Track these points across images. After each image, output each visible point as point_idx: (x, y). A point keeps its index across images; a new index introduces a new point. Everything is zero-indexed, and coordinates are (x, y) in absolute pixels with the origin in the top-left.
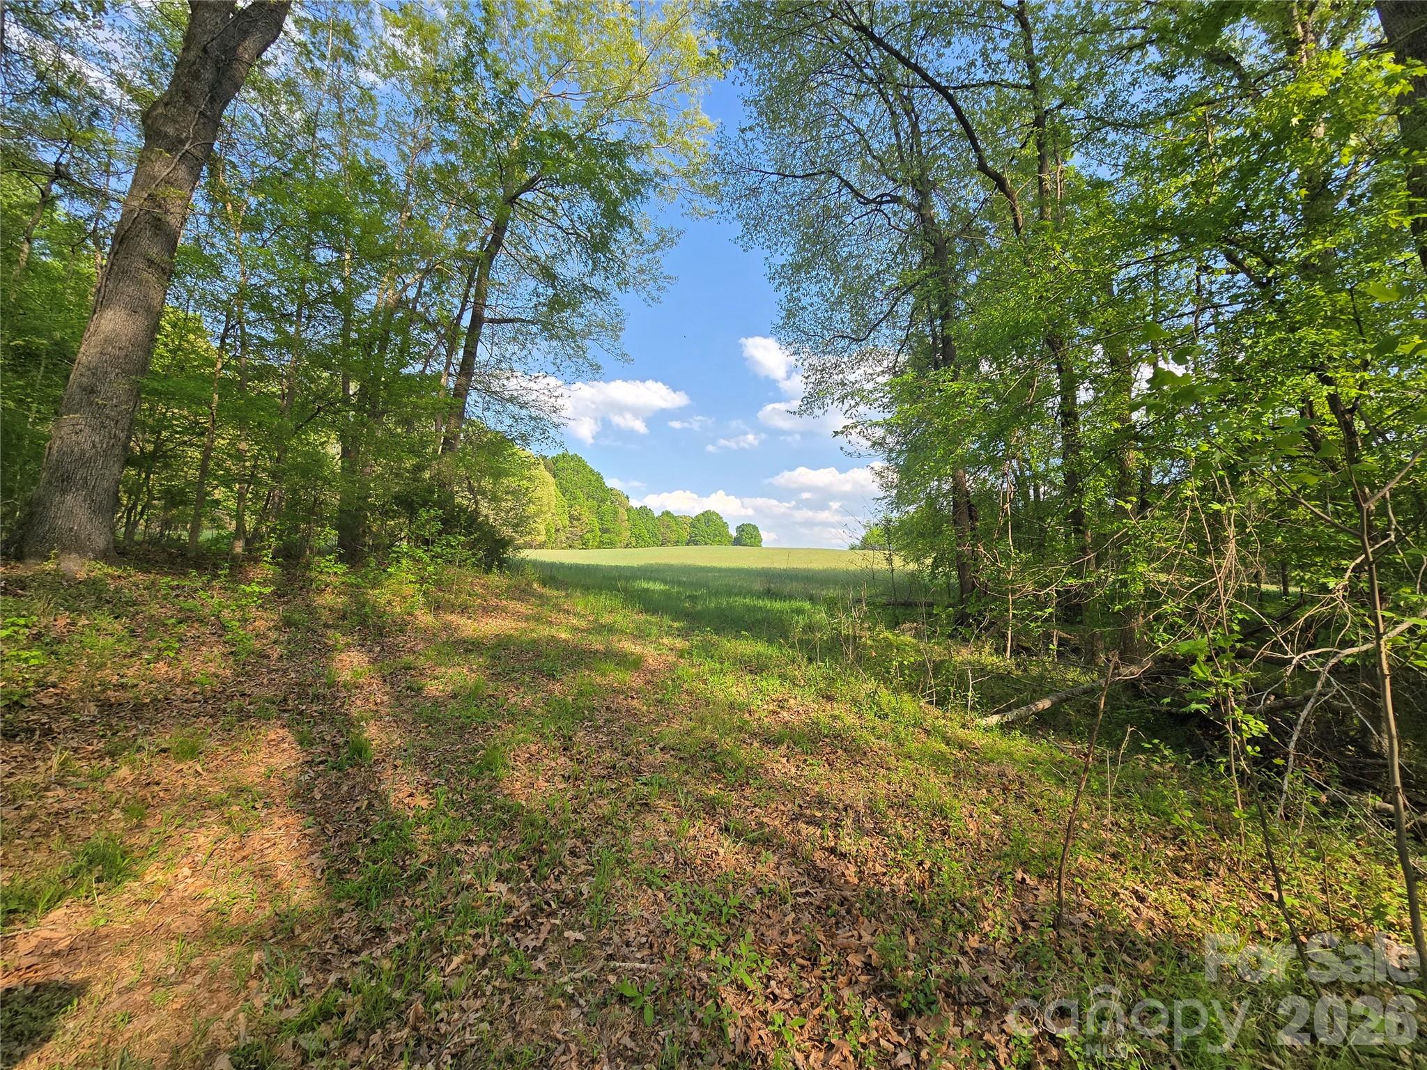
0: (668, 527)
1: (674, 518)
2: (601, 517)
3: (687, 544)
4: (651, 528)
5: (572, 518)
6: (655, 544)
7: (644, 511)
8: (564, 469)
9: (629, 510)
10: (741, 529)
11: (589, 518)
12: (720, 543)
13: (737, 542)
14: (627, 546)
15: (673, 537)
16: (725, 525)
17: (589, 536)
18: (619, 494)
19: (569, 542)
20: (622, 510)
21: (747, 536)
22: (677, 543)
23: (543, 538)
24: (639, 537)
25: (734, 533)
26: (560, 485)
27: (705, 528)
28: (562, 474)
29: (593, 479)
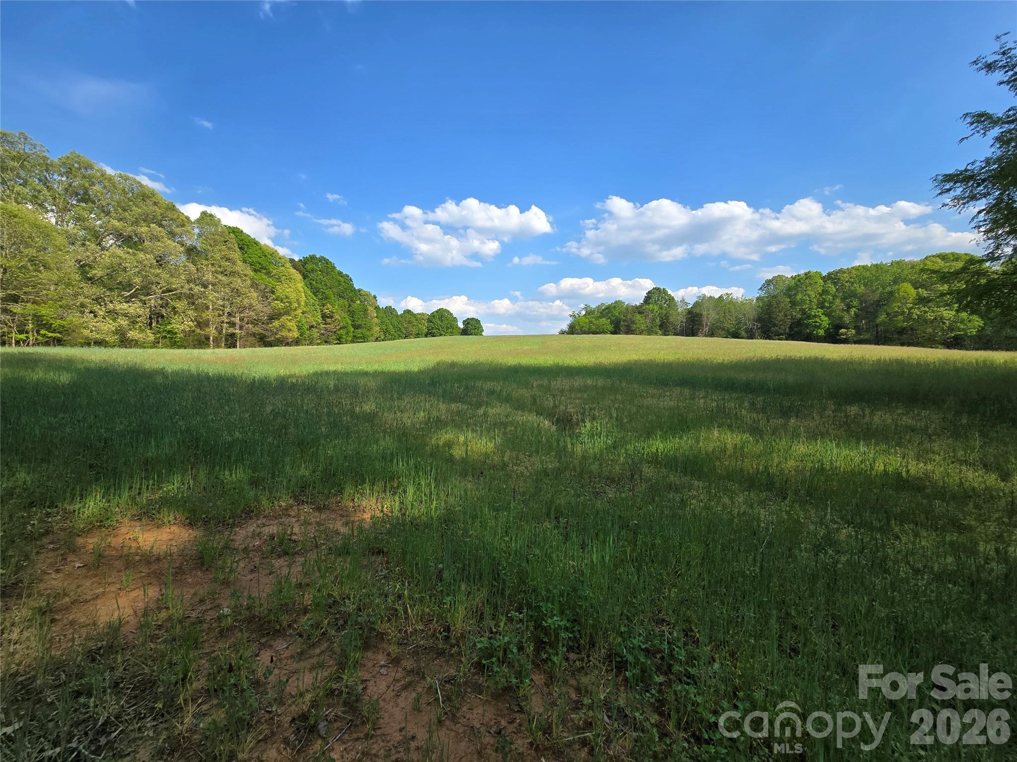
0: (410, 322)
1: (414, 315)
2: (352, 314)
3: (426, 336)
4: (396, 323)
5: (324, 316)
6: (400, 337)
7: (389, 311)
8: (313, 270)
9: (377, 308)
10: (467, 322)
11: (341, 316)
12: (452, 334)
13: (465, 332)
14: (377, 340)
15: (415, 331)
16: (455, 320)
17: (343, 332)
18: (368, 295)
19: (324, 338)
20: (370, 308)
21: (472, 327)
22: (417, 335)
23: (296, 334)
24: (386, 332)
25: (461, 325)
26: (310, 286)
27: (439, 322)
28: (311, 276)
29: (341, 279)
